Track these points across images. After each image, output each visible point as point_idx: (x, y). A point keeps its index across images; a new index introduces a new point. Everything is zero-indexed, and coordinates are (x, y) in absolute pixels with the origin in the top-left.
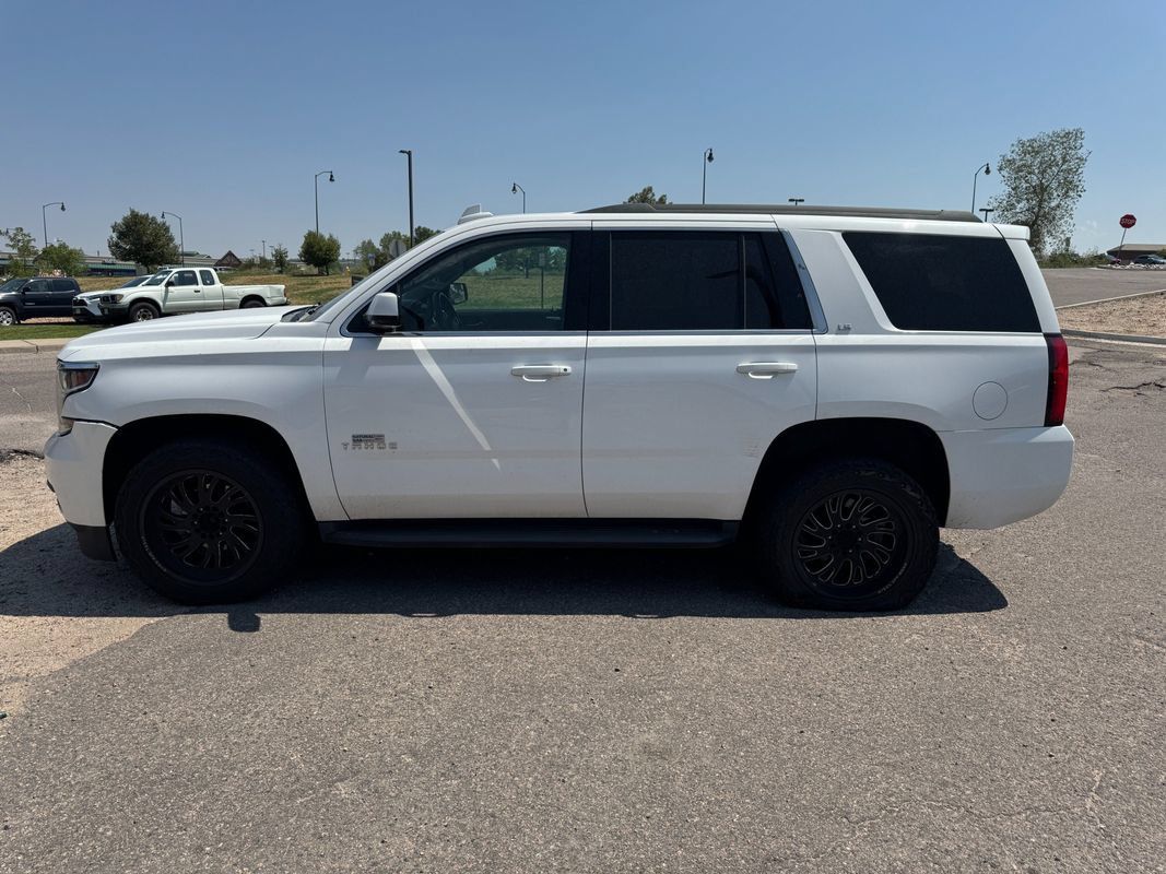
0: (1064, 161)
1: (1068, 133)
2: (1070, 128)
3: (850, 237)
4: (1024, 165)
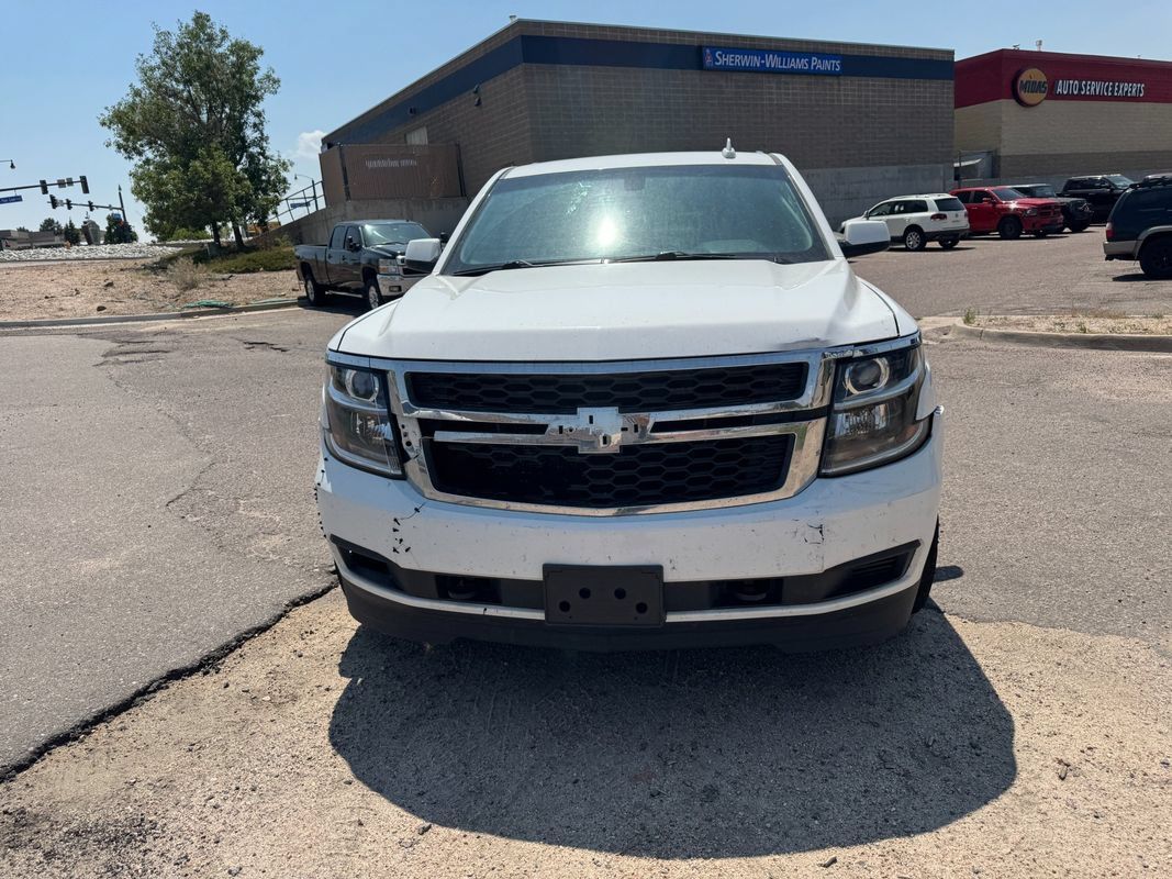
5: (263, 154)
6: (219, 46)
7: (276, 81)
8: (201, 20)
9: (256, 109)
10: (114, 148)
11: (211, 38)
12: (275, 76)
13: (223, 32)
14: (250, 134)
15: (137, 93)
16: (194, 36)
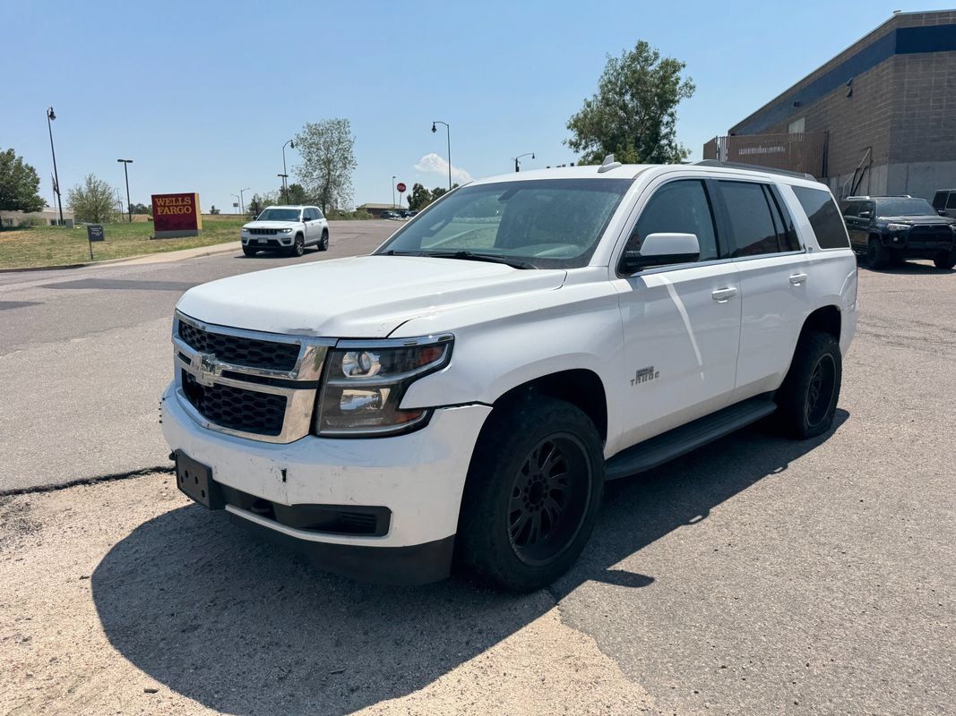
0: (340, 142)
1: (339, 122)
2: (340, 118)
3: (794, 188)
4: (314, 143)
5: (670, 145)
6: (651, 65)
7: (692, 88)
8: (642, 47)
9: (670, 111)
10: (568, 145)
11: (646, 60)
12: (692, 83)
13: (655, 54)
14: (664, 130)
15: (589, 105)
16: (634, 59)
